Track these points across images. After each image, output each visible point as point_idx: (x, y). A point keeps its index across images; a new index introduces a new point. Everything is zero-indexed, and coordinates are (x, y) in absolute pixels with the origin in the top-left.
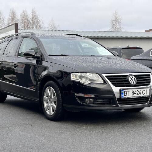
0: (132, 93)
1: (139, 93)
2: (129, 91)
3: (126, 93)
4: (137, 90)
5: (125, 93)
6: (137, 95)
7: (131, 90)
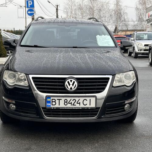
0: (65, 102)
1: (77, 103)
2: (59, 100)
3: (55, 102)
4: (73, 98)
5: (52, 102)
6: (73, 105)
7: (63, 99)
